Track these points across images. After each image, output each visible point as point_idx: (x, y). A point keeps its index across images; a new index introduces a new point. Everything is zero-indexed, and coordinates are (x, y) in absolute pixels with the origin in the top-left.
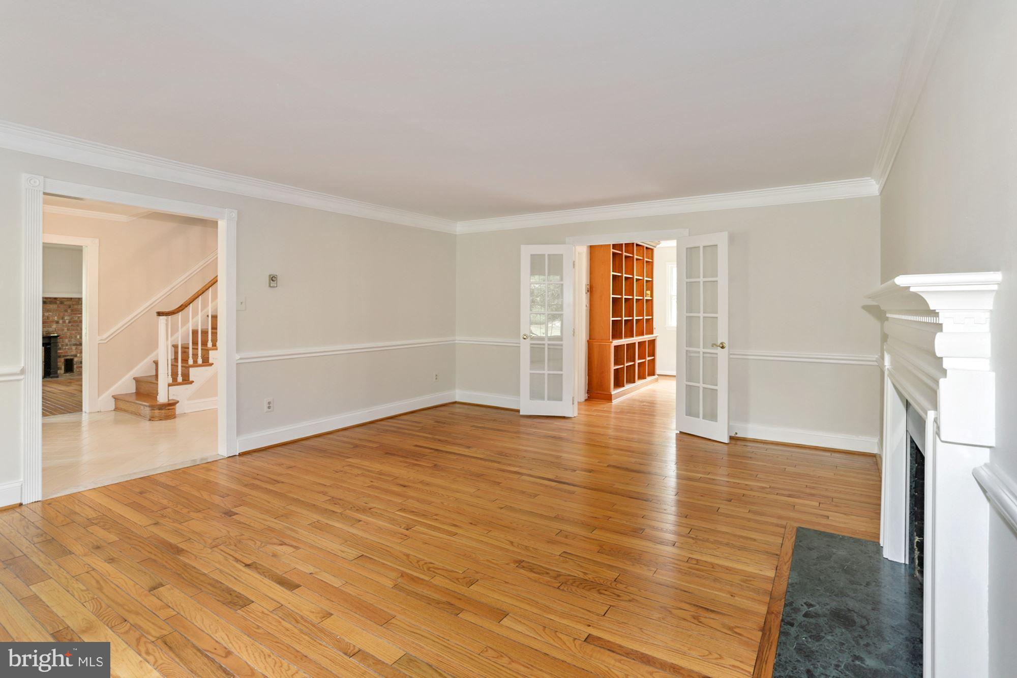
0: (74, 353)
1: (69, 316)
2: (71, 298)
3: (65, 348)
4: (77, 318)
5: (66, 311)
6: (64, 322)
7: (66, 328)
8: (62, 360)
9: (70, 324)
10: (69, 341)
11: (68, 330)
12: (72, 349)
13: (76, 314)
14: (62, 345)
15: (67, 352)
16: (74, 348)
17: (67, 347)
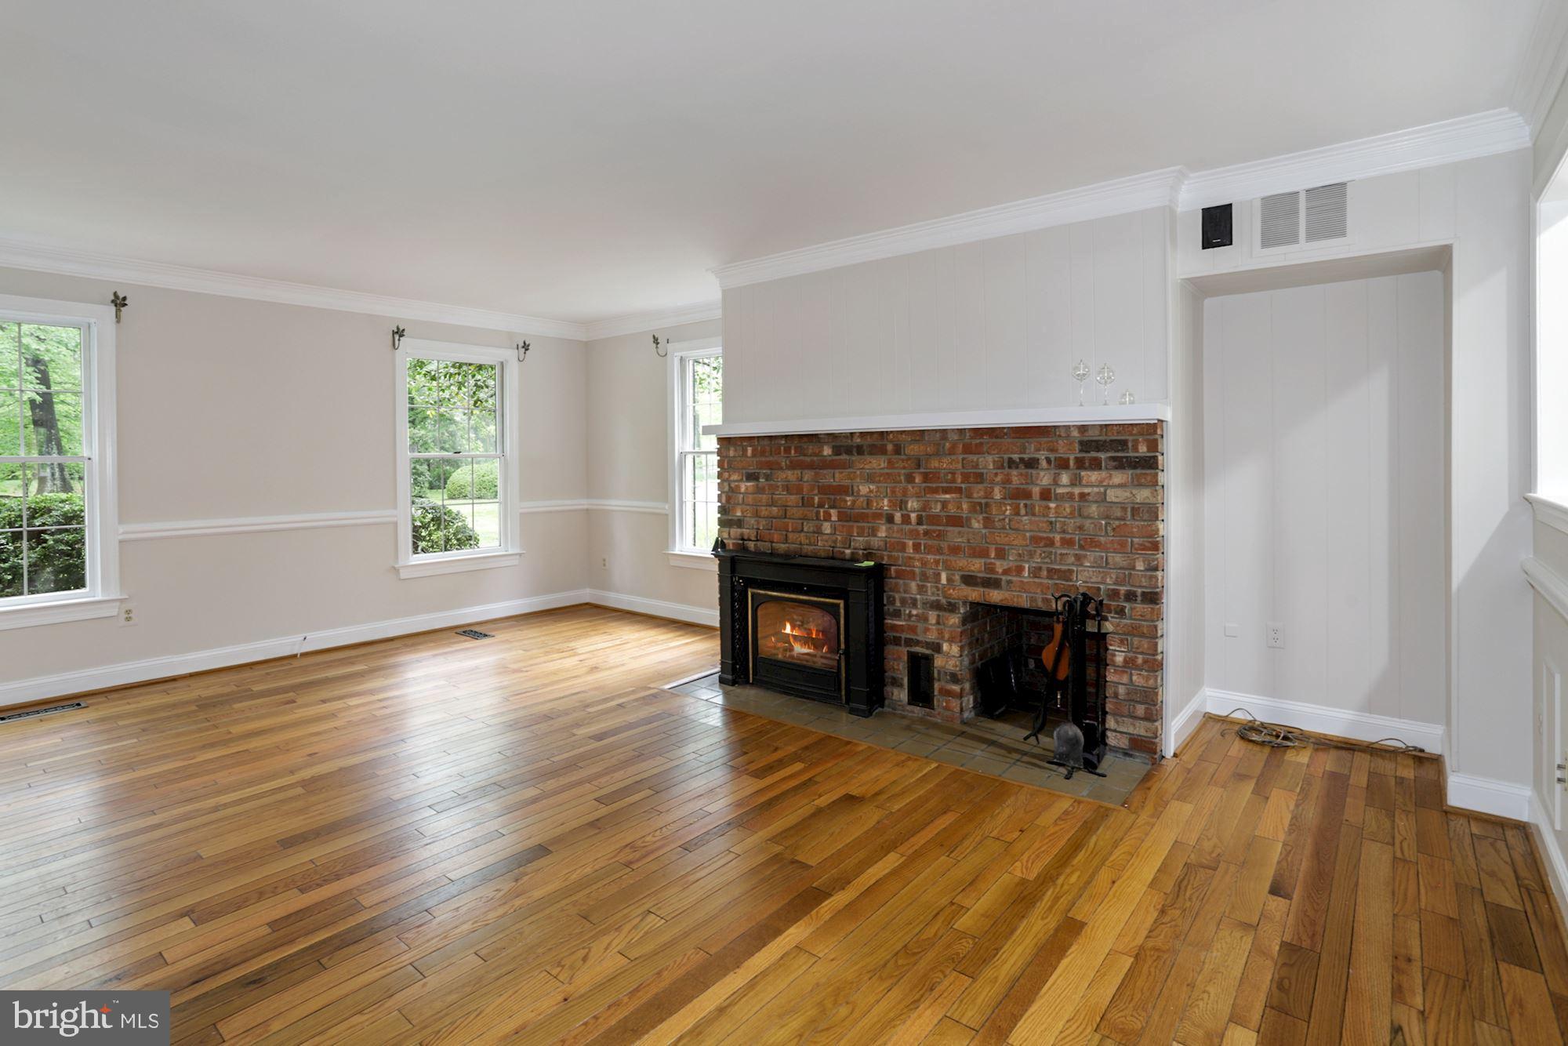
0: (932, 637)
1: (918, 496)
2: (922, 432)
3: (910, 615)
4: (939, 506)
5: (910, 479)
6: (906, 519)
7: (910, 543)
8: (904, 650)
9: (921, 528)
10: (921, 589)
11: (917, 547)
12: (926, 620)
13: (935, 491)
14: (903, 601)
15: (913, 629)
16: (933, 616)
17: (914, 612)
